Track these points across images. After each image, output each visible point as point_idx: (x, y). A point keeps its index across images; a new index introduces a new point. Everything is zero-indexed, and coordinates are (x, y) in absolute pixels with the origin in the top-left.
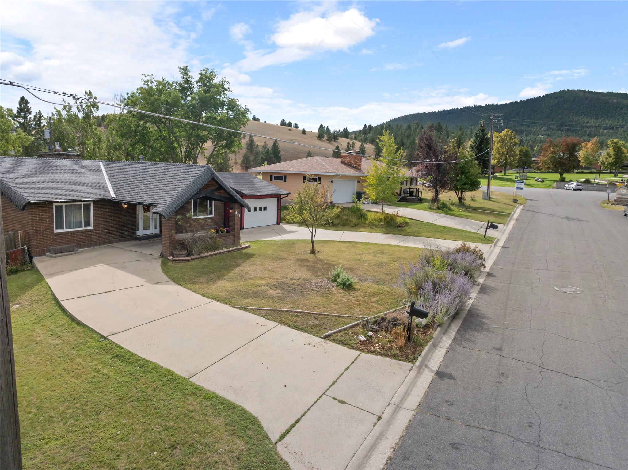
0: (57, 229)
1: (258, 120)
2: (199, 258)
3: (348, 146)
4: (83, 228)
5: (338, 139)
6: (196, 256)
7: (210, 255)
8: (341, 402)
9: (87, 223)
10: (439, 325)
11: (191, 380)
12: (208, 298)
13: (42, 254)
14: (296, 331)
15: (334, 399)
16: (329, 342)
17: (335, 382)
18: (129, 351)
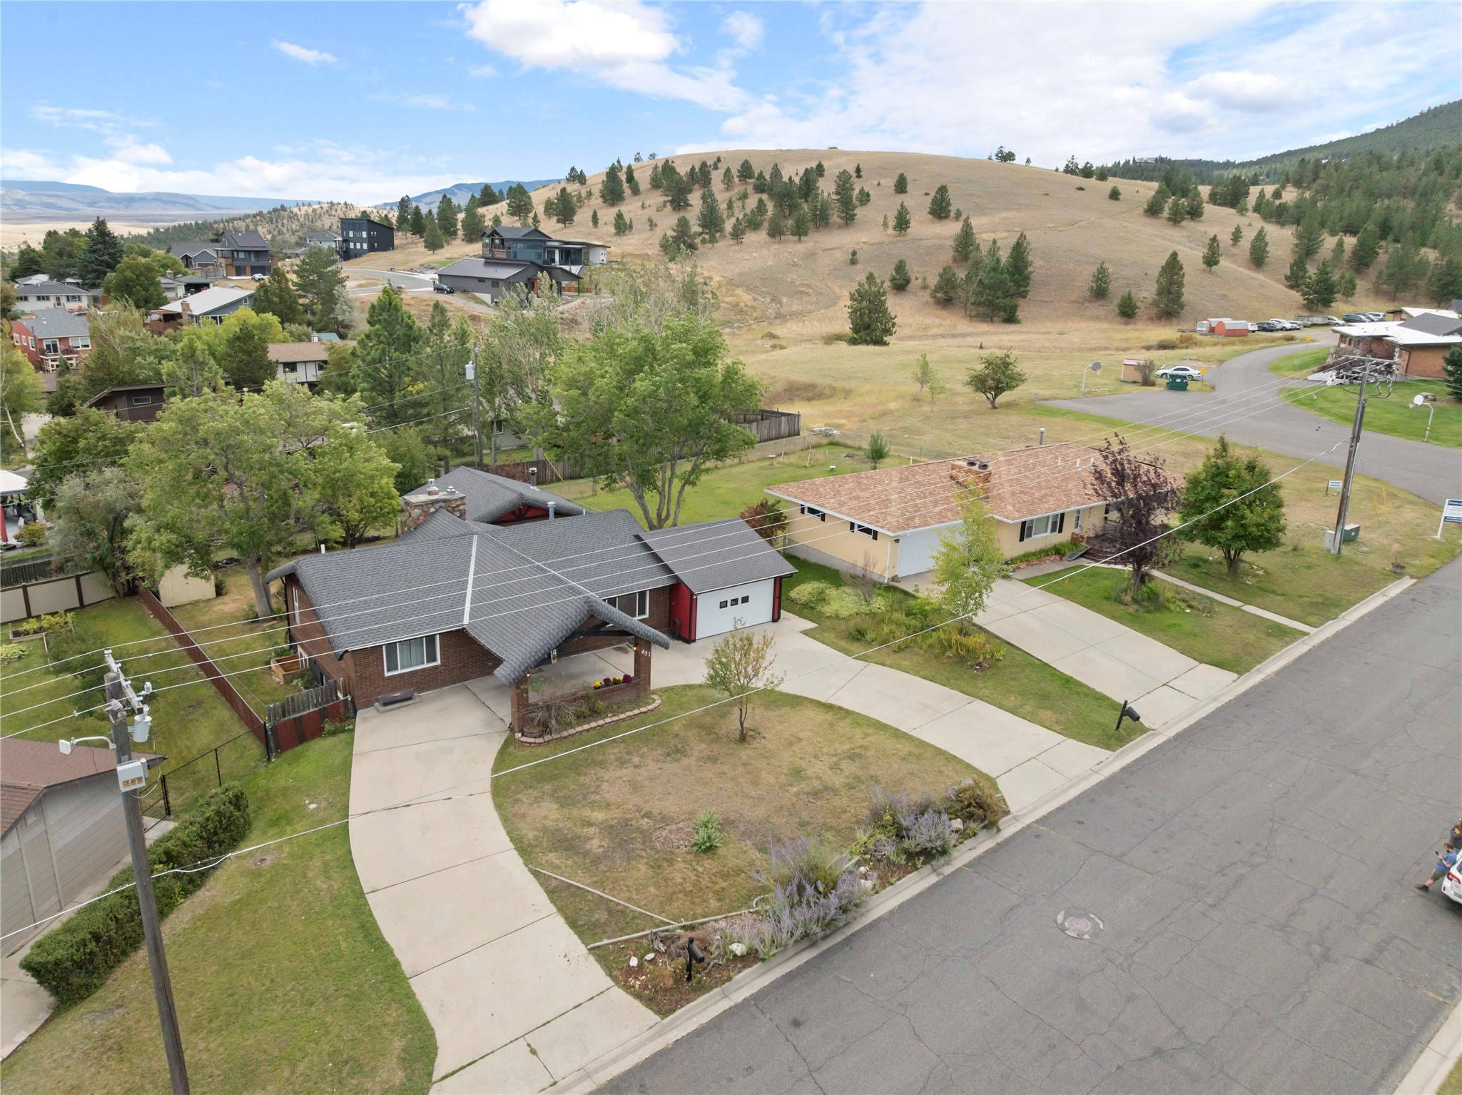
0: (388, 671)
1: (1010, 158)
2: (557, 740)
4: (426, 665)
5: (1201, 214)
6: (555, 736)
7: (577, 732)
8: (533, 1052)
9: (432, 658)
10: (763, 960)
11: (410, 981)
12: (511, 840)
13: (369, 704)
14: (567, 930)
15: (529, 1045)
16: (592, 958)
17: (548, 1022)
18: (375, 923)
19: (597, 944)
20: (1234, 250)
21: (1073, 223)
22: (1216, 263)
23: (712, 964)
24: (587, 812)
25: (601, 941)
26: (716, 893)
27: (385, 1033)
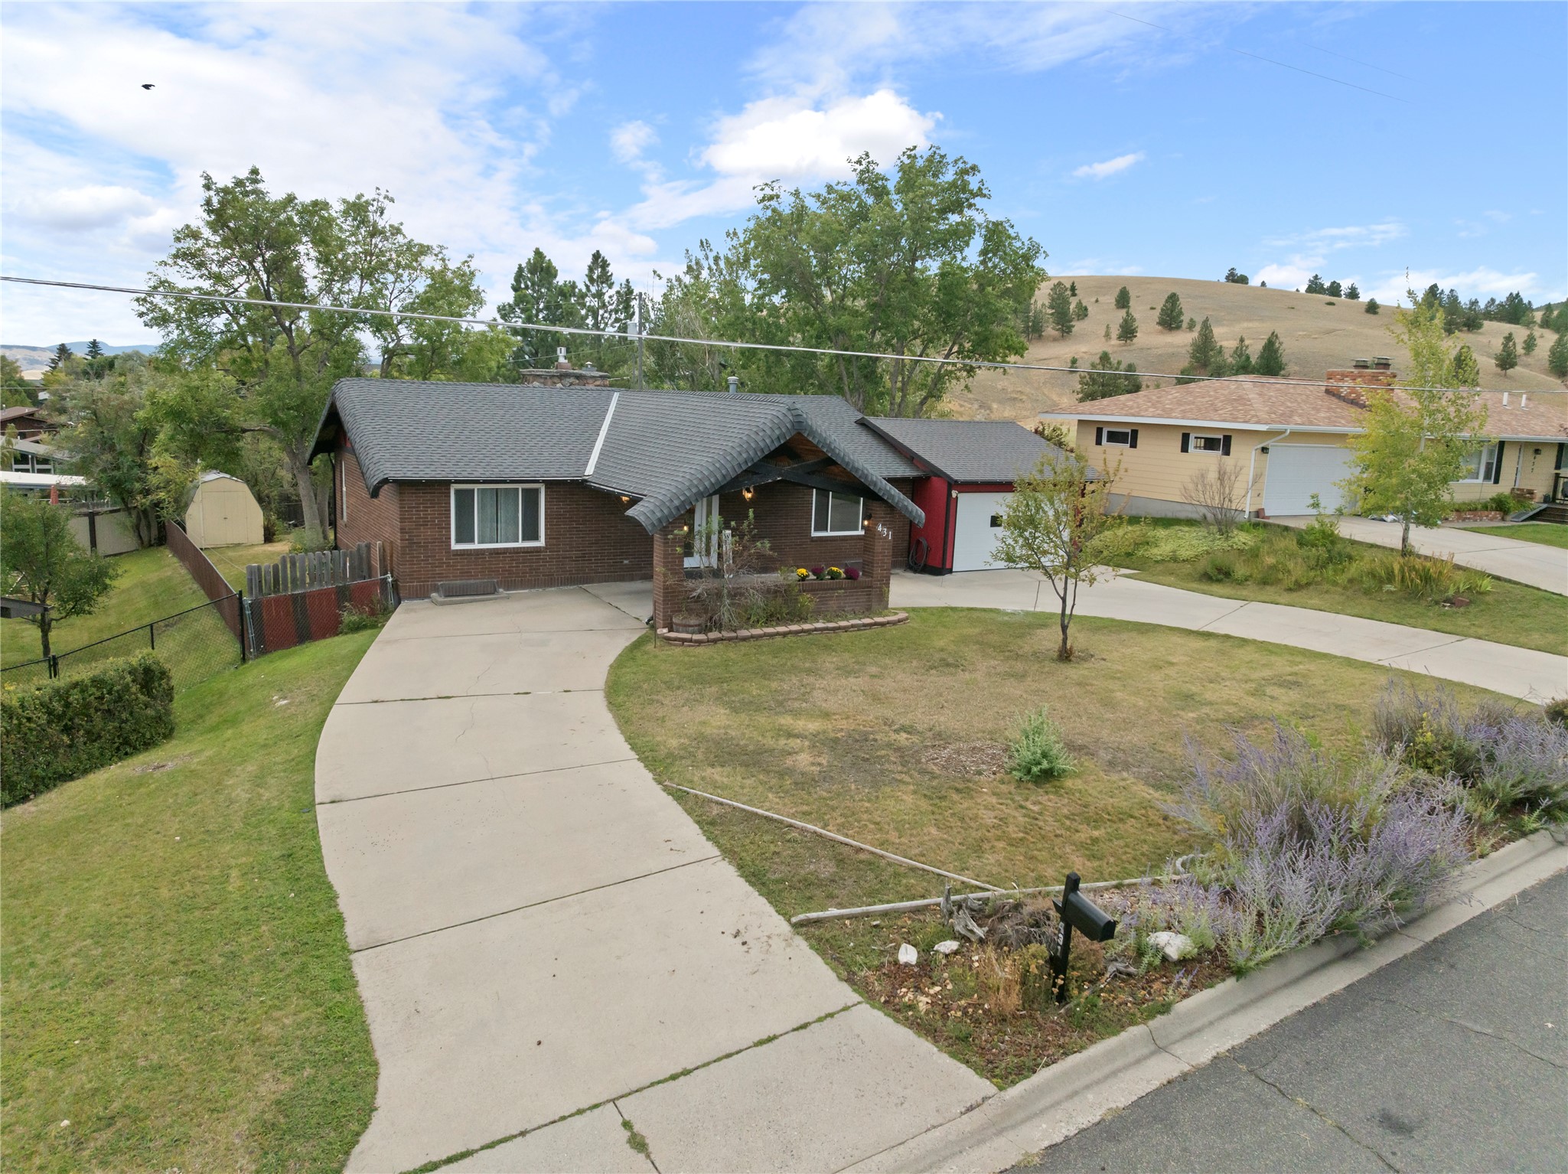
0: (458, 541)
1: (1243, 280)
2: (730, 639)
3: (1505, 345)
4: (521, 544)
5: (1480, 326)
6: (726, 634)
7: (765, 635)
8: (638, 1144)
9: (531, 533)
10: (1239, 973)
11: (353, 957)
12: (632, 749)
13: (421, 594)
14: (742, 886)
15: (627, 1125)
16: (801, 943)
17: (686, 1072)
18: (317, 850)
19: (813, 915)
20: (1529, 360)
21: (1329, 332)
22: (1512, 365)
23: (1111, 969)
24: (786, 721)
25: (824, 908)
26: (1082, 845)
27: (247, 1058)
